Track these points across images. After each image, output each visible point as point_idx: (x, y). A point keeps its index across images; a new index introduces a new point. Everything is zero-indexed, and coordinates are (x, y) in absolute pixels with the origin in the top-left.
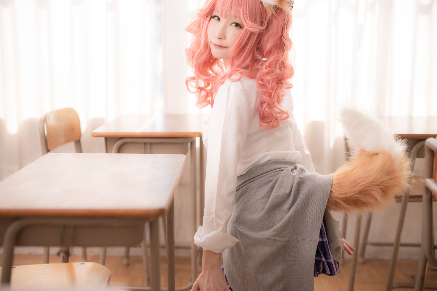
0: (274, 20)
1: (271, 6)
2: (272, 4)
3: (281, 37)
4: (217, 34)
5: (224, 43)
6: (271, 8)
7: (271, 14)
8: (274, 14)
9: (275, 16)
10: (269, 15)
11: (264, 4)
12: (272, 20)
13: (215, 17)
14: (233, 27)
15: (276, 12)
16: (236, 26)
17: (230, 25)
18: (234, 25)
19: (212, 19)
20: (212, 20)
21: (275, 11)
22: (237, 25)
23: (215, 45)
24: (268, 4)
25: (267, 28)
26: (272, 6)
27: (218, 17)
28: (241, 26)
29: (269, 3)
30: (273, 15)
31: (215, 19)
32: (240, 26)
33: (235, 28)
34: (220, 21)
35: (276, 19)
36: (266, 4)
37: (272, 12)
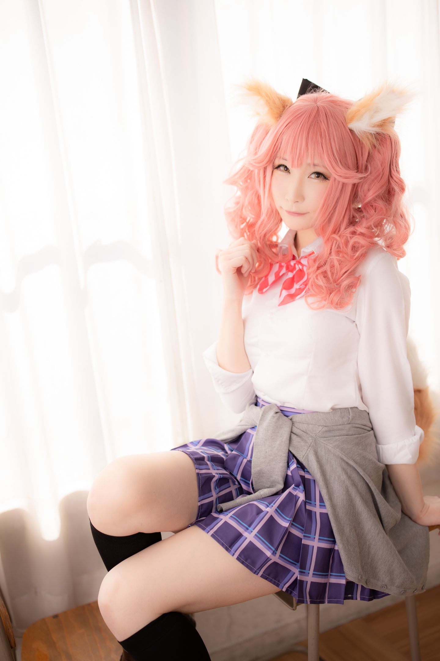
0: (376, 153)
1: (369, 135)
2: (370, 132)
3: (389, 179)
4: (291, 195)
5: (303, 207)
7: (370, 148)
8: (376, 145)
10: (368, 148)
11: (356, 132)
13: (279, 167)
14: (313, 180)
16: (318, 177)
17: (308, 177)
18: (313, 176)
19: (276, 171)
20: (277, 173)
22: (319, 175)
23: (289, 213)
24: (365, 132)
26: (371, 134)
27: (286, 167)
28: (326, 176)
29: (365, 130)
30: (373, 147)
31: (281, 170)
32: (324, 176)
33: (317, 180)
34: (290, 173)
35: (379, 152)
36: (361, 134)
37: (372, 142)
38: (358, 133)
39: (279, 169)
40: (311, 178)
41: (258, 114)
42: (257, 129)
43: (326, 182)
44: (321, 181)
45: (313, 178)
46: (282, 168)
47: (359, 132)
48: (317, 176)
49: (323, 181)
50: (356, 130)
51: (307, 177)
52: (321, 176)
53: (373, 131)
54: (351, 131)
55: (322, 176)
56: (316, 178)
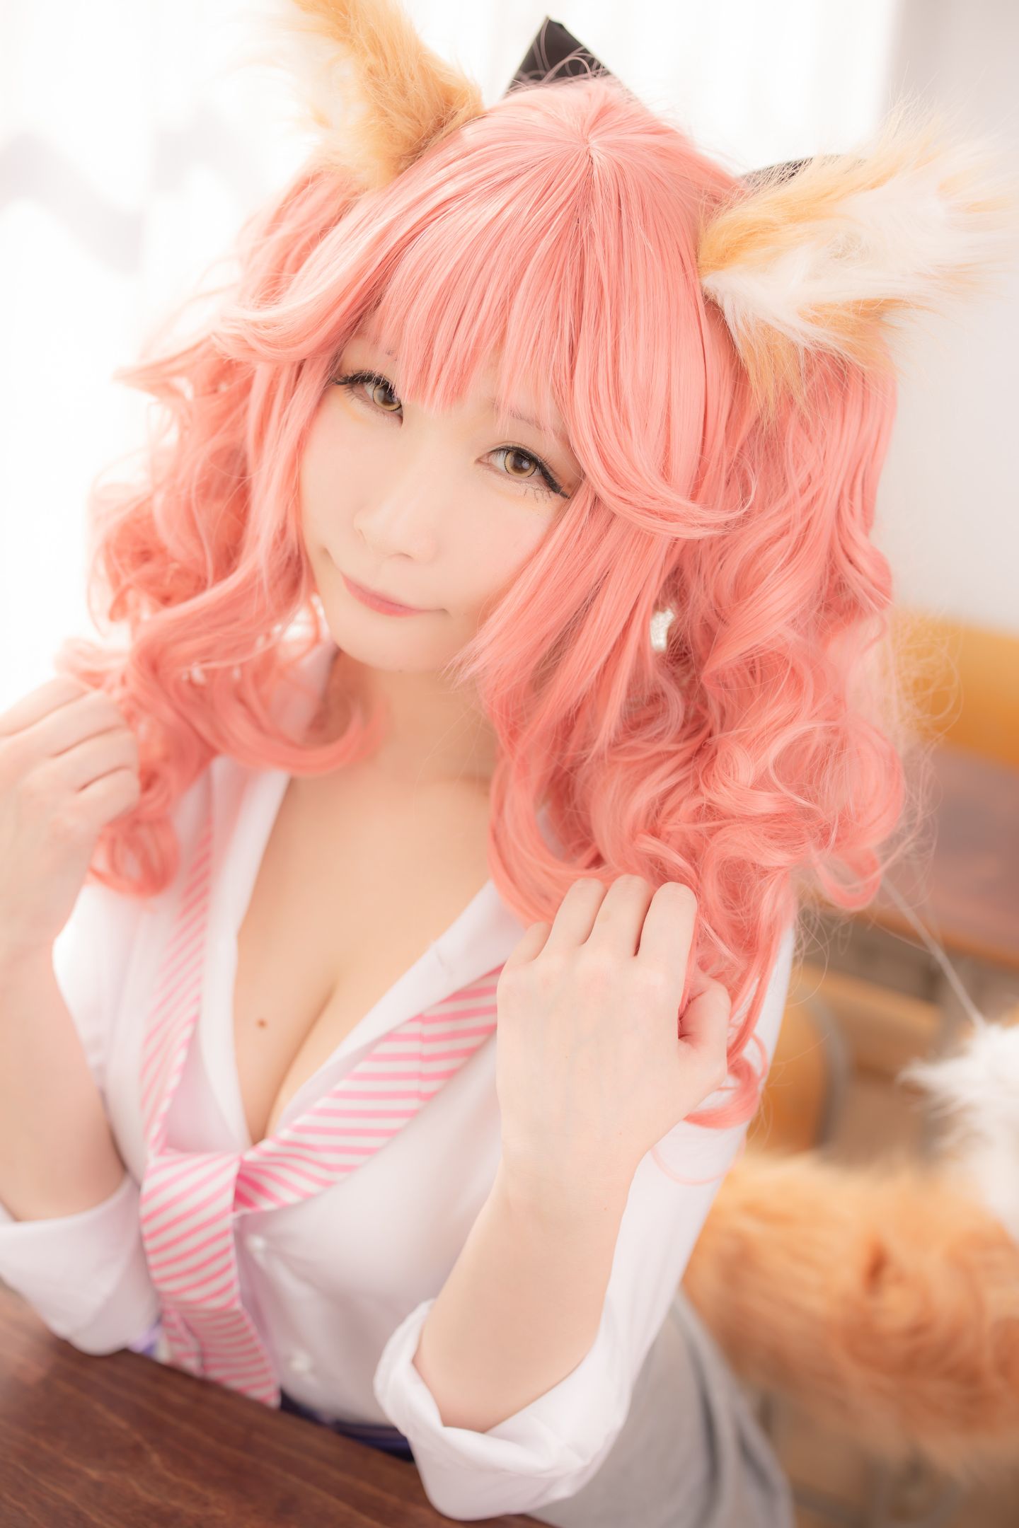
2: (794, 335)
13: (357, 380)
14: (495, 479)
16: (519, 471)
17: (479, 461)
18: (502, 461)
19: (340, 395)
22: (527, 463)
23: (358, 590)
28: (554, 476)
29: (772, 322)
31: (364, 398)
32: (548, 474)
33: (511, 482)
34: (401, 417)
36: (748, 330)
38: (740, 323)
39: (357, 389)
40: (490, 466)
41: (322, 121)
42: (305, 184)
43: (549, 500)
44: (530, 492)
45: (496, 471)
46: (370, 389)
47: (744, 320)
48: (519, 464)
49: (539, 494)
50: (734, 310)
51: (474, 459)
52: (531, 469)
53: (805, 335)
54: (714, 309)
55: (538, 472)
56: (511, 471)
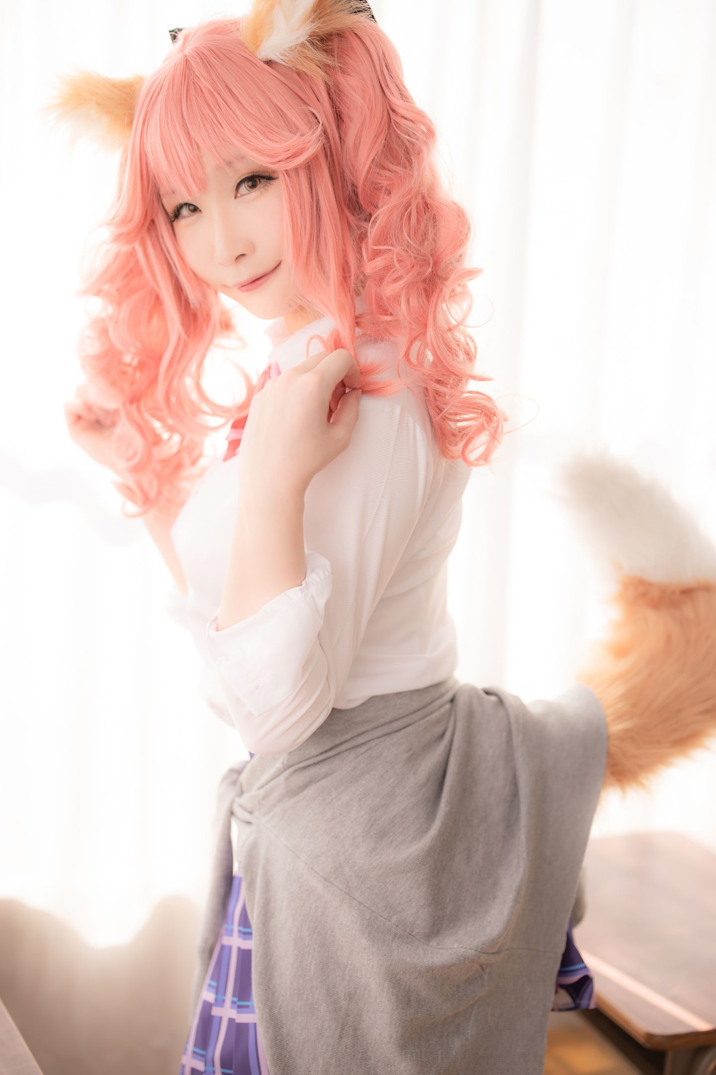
0: (341, 79)
1: (304, 50)
2: (300, 41)
4: (221, 250)
5: (259, 261)
6: (308, 53)
7: (320, 72)
8: (329, 62)
9: (334, 68)
10: (318, 77)
11: (278, 60)
12: (337, 86)
13: (177, 213)
14: (247, 198)
15: (328, 52)
16: (254, 186)
17: (236, 197)
18: (244, 189)
19: (176, 224)
21: (326, 51)
22: (253, 180)
23: (242, 286)
24: (290, 47)
25: (339, 117)
26: (303, 44)
27: (189, 205)
28: (267, 174)
29: (290, 45)
30: (327, 68)
31: (184, 217)
32: (263, 177)
33: (255, 193)
34: (202, 211)
35: (343, 72)
36: (285, 56)
37: (319, 61)
39: (180, 216)
40: (242, 196)
43: (272, 186)
44: (262, 190)
45: (245, 195)
46: (184, 211)
47: (281, 54)
48: (250, 183)
49: (266, 188)
50: (276, 56)
51: (233, 198)
52: (258, 181)
53: (303, 35)
54: (269, 63)
55: (261, 180)
56: (250, 190)
